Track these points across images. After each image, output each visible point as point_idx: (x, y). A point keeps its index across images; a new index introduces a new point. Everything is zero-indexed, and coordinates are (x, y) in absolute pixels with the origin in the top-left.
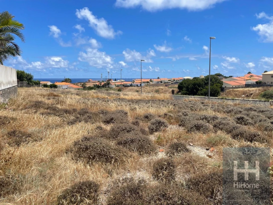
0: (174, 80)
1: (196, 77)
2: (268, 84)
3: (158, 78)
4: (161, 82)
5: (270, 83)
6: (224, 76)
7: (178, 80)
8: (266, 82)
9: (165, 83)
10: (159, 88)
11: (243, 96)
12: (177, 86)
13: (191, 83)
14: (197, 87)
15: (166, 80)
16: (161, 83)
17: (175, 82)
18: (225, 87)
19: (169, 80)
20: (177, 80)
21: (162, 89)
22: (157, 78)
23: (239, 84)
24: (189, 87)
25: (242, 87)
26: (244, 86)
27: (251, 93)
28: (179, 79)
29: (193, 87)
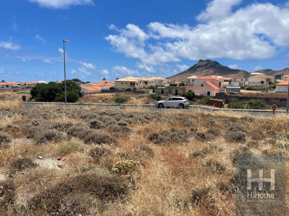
0: (25, 84)
1: (52, 82)
2: (120, 90)
3: (3, 81)
4: (8, 86)
5: (121, 89)
6: (82, 81)
7: (31, 85)
8: (118, 89)
9: (13, 87)
10: (5, 94)
11: (100, 101)
12: (30, 91)
13: (47, 89)
14: (54, 92)
15: (15, 84)
16: (8, 88)
17: (26, 87)
18: (83, 92)
19: (18, 85)
20: (28, 85)
21: (9, 95)
22: (1, 81)
23: (96, 90)
24: (45, 92)
25: (99, 93)
26: (100, 91)
27: (107, 98)
28: (31, 83)
29: (49, 93)
